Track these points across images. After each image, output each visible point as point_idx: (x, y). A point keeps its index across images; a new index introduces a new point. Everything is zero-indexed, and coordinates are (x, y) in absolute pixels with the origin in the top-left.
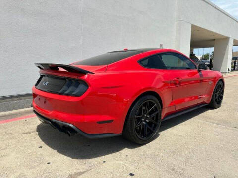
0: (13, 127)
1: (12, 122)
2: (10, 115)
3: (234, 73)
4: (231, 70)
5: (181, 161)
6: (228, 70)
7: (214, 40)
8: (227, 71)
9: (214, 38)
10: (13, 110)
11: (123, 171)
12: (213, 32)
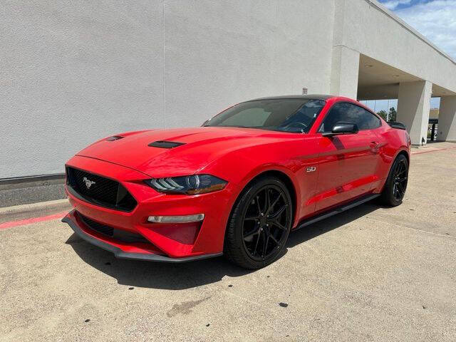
0: (46, 232)
1: (42, 223)
2: (35, 211)
3: (433, 146)
4: (428, 142)
5: (363, 284)
6: (423, 140)
7: (398, 84)
8: (421, 143)
9: (397, 82)
10: (38, 201)
11: (268, 300)
12: (396, 69)
